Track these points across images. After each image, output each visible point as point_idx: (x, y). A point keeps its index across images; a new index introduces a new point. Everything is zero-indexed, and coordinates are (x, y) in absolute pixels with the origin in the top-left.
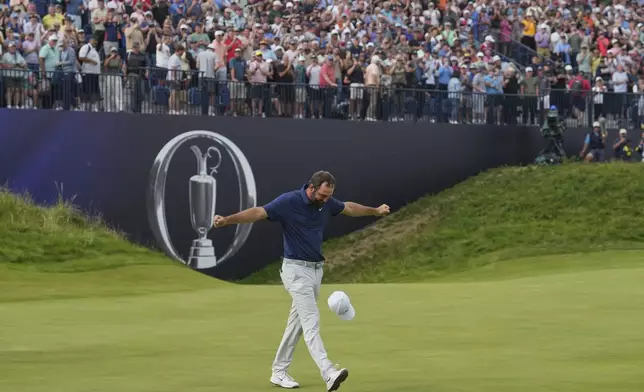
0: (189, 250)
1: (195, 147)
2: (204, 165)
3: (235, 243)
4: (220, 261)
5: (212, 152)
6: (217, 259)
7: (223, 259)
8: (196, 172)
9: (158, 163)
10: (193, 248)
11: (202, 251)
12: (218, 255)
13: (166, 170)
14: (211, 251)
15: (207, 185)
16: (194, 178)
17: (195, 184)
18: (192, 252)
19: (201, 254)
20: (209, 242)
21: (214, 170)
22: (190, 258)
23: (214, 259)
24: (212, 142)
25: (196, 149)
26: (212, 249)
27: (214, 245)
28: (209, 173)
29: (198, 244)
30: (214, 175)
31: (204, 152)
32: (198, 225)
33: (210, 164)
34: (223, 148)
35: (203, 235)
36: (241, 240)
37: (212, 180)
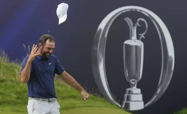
0: (123, 96)
1: (128, 18)
2: (134, 31)
3: (159, 91)
4: (147, 105)
5: (141, 22)
6: (145, 104)
7: (149, 103)
8: (128, 37)
9: (100, 30)
10: (126, 95)
11: (133, 97)
12: (145, 100)
13: (106, 36)
14: (140, 97)
15: (137, 47)
16: (127, 42)
17: (127, 46)
18: (126, 98)
19: (132, 100)
20: (139, 91)
21: (142, 36)
22: (124, 102)
23: (142, 103)
24: (140, 14)
25: (128, 20)
26: (141, 96)
27: (142, 93)
28: (138, 38)
29: (130, 92)
30: (142, 40)
31: (134, 22)
32: (131, 77)
33: (139, 31)
34: (149, 19)
35: (134, 85)
36: (162, 89)
37: (140, 44)
